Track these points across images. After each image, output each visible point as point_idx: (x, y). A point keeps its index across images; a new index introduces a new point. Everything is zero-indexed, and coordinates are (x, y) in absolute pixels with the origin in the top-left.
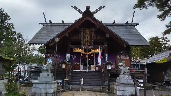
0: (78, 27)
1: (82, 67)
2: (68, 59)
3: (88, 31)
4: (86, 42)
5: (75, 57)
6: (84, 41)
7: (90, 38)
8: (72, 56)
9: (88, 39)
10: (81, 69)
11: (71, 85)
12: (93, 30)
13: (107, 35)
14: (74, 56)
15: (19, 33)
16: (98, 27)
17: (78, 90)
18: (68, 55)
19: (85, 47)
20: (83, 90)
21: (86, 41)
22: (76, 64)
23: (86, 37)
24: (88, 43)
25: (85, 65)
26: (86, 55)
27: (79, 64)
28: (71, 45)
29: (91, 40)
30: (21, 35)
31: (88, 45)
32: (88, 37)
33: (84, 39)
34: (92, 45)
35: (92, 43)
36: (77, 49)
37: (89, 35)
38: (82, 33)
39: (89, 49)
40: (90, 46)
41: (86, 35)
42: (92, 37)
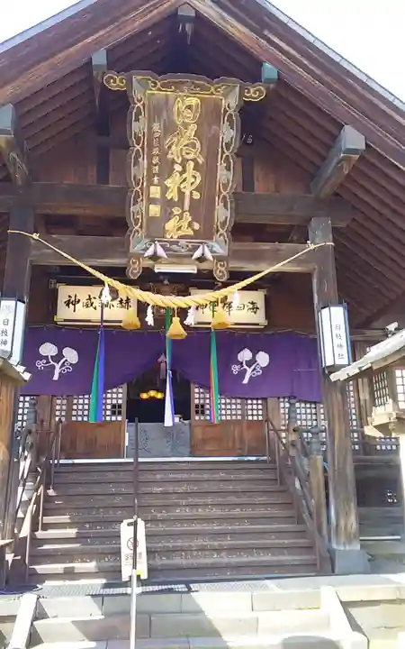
4: (167, 205)
5: (71, 355)
6: (152, 201)
7: (208, 171)
8: (48, 349)
9: (184, 183)
12: (231, 102)
14: (60, 351)
16: (269, 70)
19: (161, 252)
23: (173, 162)
24: (188, 217)
28: (35, 236)
29: (208, 185)
31: (181, 233)
32: (183, 164)
33: (156, 178)
34: (220, 235)
35: (222, 219)
36: (90, 299)
37: (198, 145)
38: (137, 120)
39: (190, 269)
40: (202, 243)
41: (170, 147)
42: (219, 164)
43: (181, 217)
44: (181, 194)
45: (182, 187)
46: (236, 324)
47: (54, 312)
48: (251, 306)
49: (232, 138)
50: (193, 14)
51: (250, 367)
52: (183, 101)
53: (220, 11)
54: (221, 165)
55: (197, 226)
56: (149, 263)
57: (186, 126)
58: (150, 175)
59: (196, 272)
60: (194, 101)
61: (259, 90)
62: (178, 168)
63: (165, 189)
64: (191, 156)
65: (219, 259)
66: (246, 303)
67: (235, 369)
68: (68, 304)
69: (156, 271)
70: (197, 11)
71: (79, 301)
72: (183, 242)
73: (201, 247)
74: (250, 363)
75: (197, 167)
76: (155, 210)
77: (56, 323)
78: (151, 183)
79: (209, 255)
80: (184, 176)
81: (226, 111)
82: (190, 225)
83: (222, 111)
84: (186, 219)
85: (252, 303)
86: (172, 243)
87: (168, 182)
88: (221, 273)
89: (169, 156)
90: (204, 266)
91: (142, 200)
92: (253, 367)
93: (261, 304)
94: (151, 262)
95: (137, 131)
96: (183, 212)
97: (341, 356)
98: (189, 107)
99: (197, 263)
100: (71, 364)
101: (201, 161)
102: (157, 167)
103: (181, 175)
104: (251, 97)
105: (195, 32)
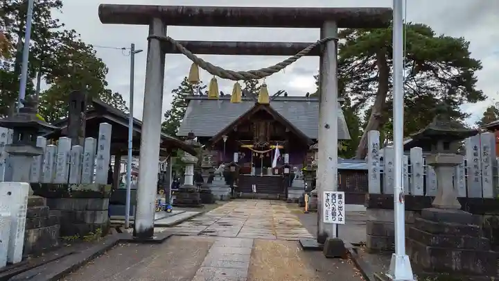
1: (253, 169)
2: (236, 160)
3: (263, 124)
4: (260, 137)
6: (257, 136)
7: (266, 132)
8: (239, 153)
10: (253, 173)
11: (241, 193)
12: (269, 123)
13: (287, 130)
15: (117, 94)
16: (275, 119)
17: (250, 198)
18: (236, 155)
19: (258, 144)
20: (255, 198)
21: (260, 135)
22: (246, 165)
23: (260, 131)
25: (257, 166)
26: (259, 154)
27: (250, 165)
30: (121, 97)
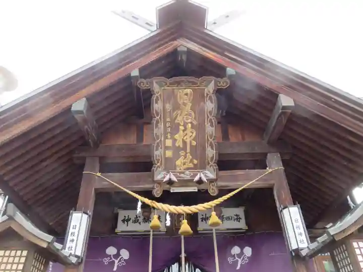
0: (135, 73)
14: (118, 252)
19: (173, 178)
21: (179, 143)
24: (189, 157)
28: (99, 174)
29: (200, 136)
31: (185, 166)
32: (185, 126)
33: (169, 134)
34: (210, 166)
35: (210, 155)
36: (137, 217)
37: (193, 114)
38: (156, 103)
39: (194, 189)
40: (199, 172)
41: (177, 117)
42: (206, 124)
43: (185, 157)
44: (184, 143)
45: (185, 138)
46: (228, 229)
47: (116, 226)
48: (236, 217)
49: (212, 109)
50: (186, 49)
51: (240, 258)
52: (183, 91)
53: (200, 47)
54: (208, 125)
55: (195, 162)
56: (167, 187)
57: (185, 104)
58: (166, 133)
59: (197, 191)
60: (189, 91)
61: (225, 82)
62: (182, 128)
63: (175, 140)
64: (189, 121)
65: (211, 181)
66: (233, 216)
67: (230, 260)
68: (123, 221)
69: (172, 191)
70: (188, 49)
71: (130, 219)
72: (187, 172)
73: (199, 175)
74: (239, 256)
75: (193, 127)
76: (169, 154)
77: (116, 233)
78: (166, 138)
79: (204, 179)
80: (185, 132)
81: (207, 95)
82: (191, 161)
83: (205, 95)
84: (189, 158)
85: (237, 215)
86: (180, 173)
87: (177, 136)
88: (213, 191)
89: (176, 121)
90: (202, 187)
91: (161, 148)
92: (242, 258)
93: (242, 215)
94: (168, 186)
95: (157, 109)
96: (187, 153)
97: (302, 241)
98: (186, 94)
99: (197, 185)
100: (125, 260)
101: (195, 123)
102: (169, 129)
103: (183, 132)
104: (221, 86)
105: (188, 59)
